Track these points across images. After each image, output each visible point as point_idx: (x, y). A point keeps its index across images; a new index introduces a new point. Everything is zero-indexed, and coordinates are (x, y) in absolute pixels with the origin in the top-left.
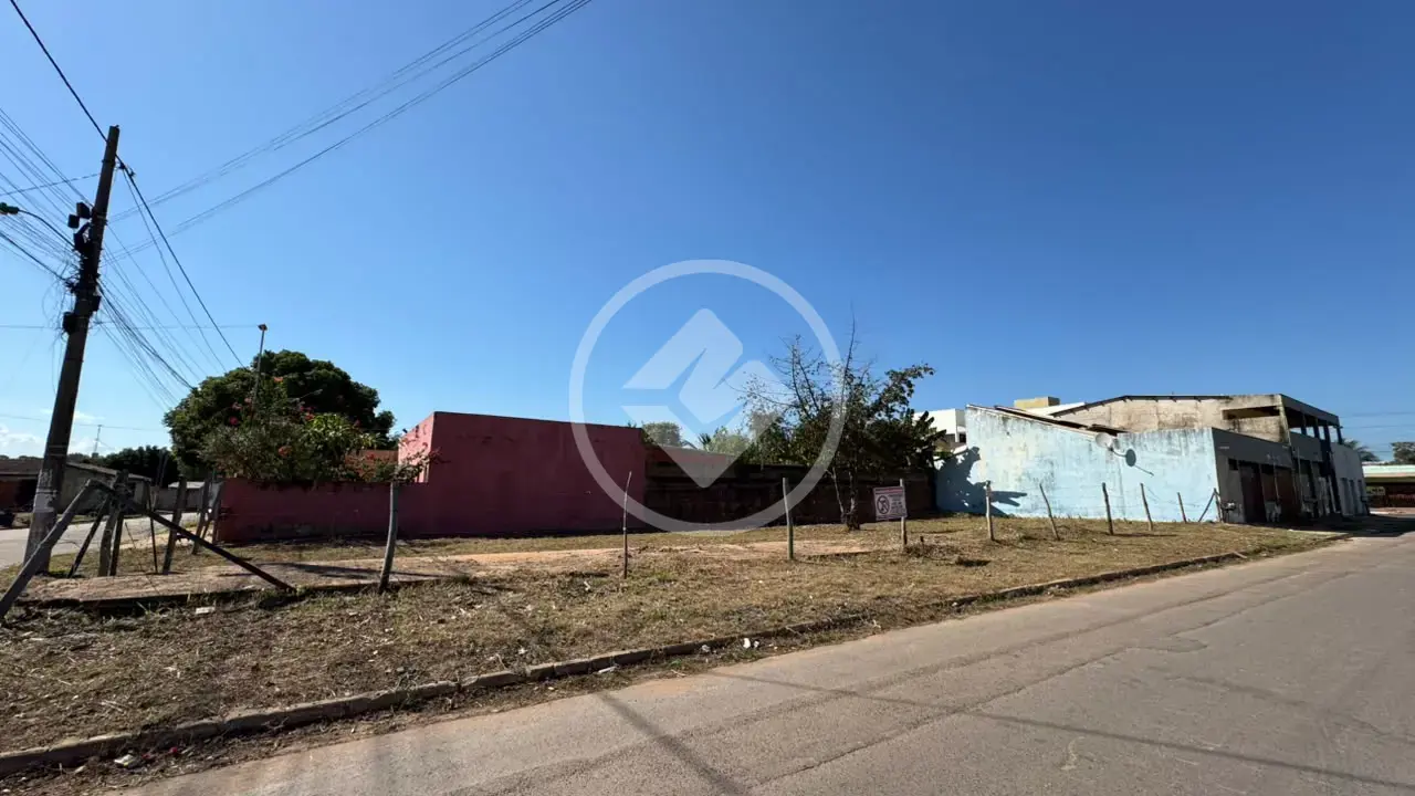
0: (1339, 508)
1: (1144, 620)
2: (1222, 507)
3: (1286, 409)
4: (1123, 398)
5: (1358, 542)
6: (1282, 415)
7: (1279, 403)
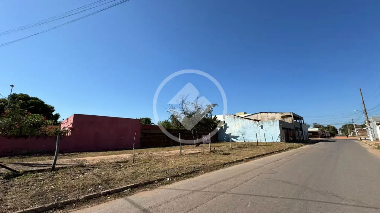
0: (303, 138)
1: (265, 166)
2: (281, 139)
3: (293, 116)
4: (260, 113)
5: (307, 146)
6: (293, 117)
7: (292, 114)
